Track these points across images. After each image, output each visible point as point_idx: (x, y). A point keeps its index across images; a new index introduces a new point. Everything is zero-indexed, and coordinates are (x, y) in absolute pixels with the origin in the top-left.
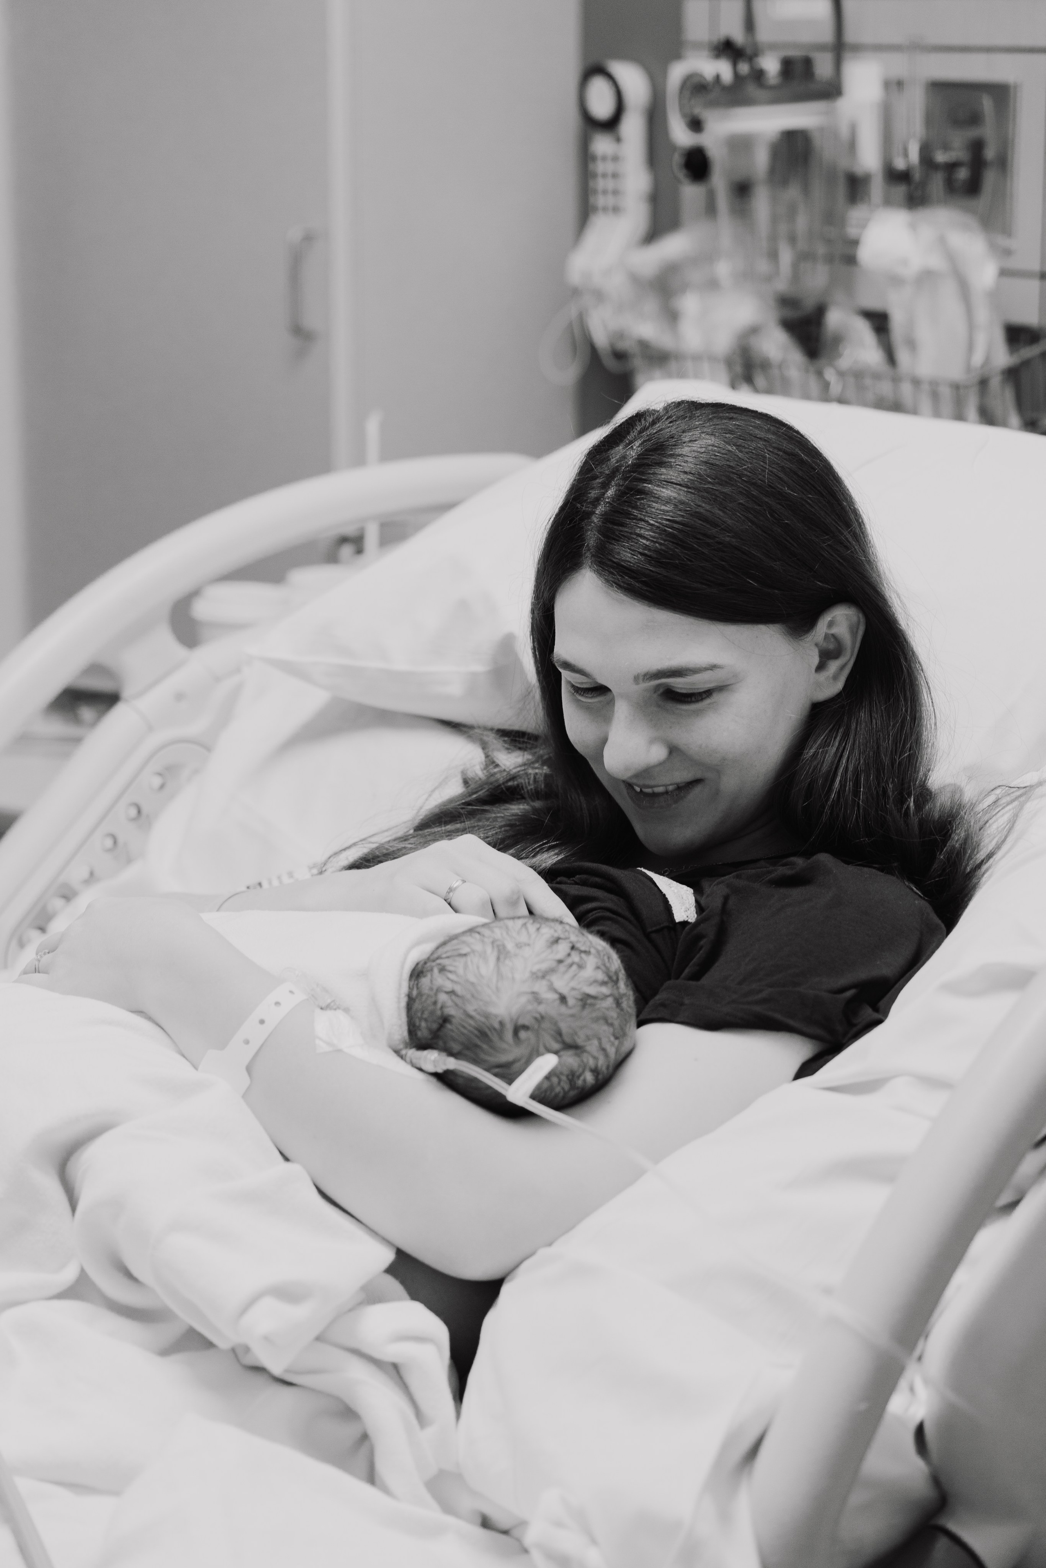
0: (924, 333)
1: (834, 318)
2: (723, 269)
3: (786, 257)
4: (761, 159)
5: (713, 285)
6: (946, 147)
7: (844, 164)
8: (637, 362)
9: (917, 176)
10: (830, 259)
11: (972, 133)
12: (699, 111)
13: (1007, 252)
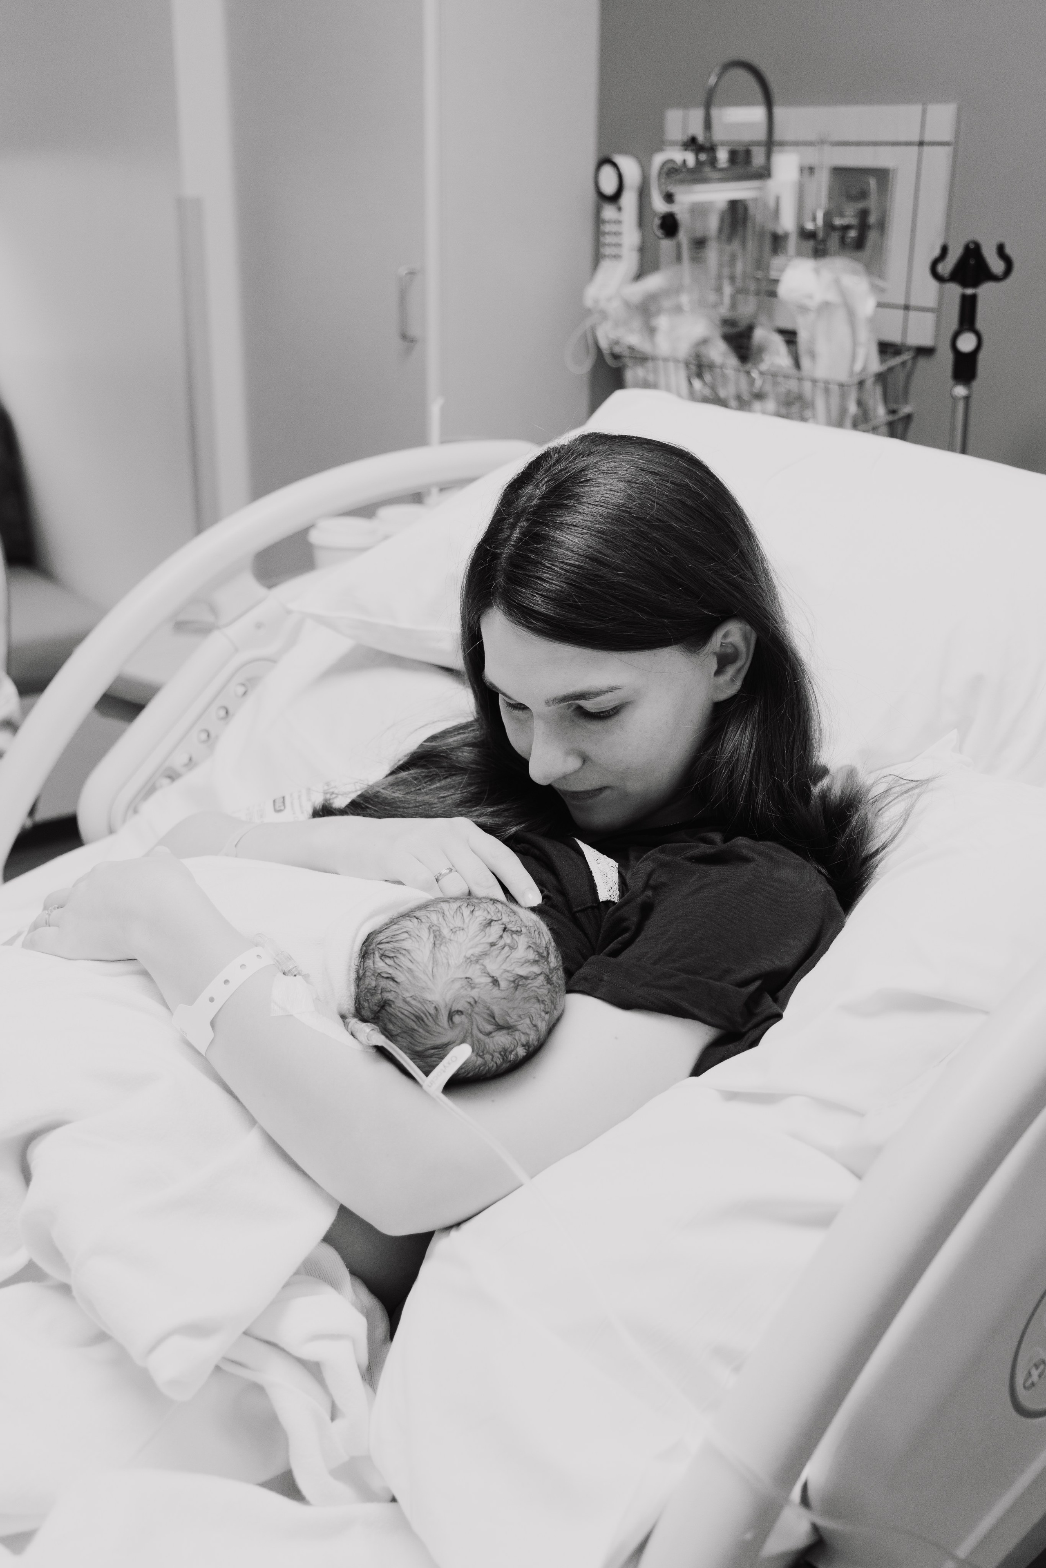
0: (822, 348)
1: (759, 334)
2: (685, 299)
3: (728, 290)
4: (713, 223)
5: (678, 309)
6: (841, 215)
7: (770, 226)
8: (628, 361)
9: (821, 235)
10: (757, 293)
11: (861, 205)
12: (672, 189)
13: (882, 290)
